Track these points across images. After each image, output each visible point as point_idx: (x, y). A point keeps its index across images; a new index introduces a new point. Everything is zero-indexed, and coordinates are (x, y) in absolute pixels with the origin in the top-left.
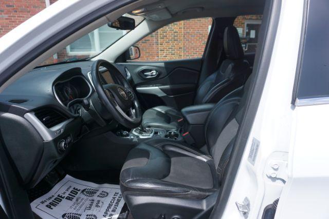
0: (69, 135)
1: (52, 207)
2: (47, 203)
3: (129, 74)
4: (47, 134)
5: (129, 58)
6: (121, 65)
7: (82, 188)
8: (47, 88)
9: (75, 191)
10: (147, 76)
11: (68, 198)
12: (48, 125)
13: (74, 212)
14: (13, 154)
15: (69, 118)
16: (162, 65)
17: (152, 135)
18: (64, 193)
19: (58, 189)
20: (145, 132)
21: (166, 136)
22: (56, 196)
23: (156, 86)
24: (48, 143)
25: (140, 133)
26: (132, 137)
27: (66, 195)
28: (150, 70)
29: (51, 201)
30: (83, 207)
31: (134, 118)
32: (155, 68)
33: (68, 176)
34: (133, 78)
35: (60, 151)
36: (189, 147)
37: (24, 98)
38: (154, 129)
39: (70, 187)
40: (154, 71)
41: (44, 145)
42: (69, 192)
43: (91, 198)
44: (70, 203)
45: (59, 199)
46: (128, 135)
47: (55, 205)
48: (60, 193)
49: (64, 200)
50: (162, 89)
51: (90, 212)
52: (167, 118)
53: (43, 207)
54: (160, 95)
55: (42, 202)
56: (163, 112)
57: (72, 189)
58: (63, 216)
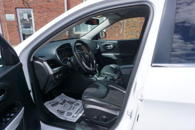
0: (61, 73)
1: (53, 106)
2: (51, 104)
3: (98, 46)
4: (51, 71)
5: (100, 38)
6: (95, 41)
7: (68, 100)
8: (54, 52)
9: (65, 101)
10: (108, 47)
11: (61, 104)
12: (52, 67)
13: (63, 110)
14: (38, 78)
15: (62, 65)
16: (116, 42)
17: (103, 78)
18: (60, 101)
19: (57, 99)
20: (101, 76)
21: (111, 80)
22: (56, 102)
23: (112, 53)
24: (51, 75)
25: (98, 77)
26: (93, 78)
27: (60, 102)
28: (110, 45)
29: (53, 103)
30: (67, 109)
31: (92, 68)
32: (112, 44)
33: (63, 94)
34: (101, 48)
35: (56, 79)
36: (121, 86)
37: (44, 56)
38: (105, 76)
40: (112, 45)
41: (49, 76)
42: (62, 101)
43: (71, 105)
44: (62, 106)
45: (57, 103)
46: (92, 77)
47: (55, 106)
48: (58, 101)
49: (59, 104)
50: (115, 55)
51: (69, 111)
52: (115, 71)
53: (50, 105)
54: (114, 58)
55: (50, 103)
56: (114, 67)
57: (63, 100)
58: (58, 111)
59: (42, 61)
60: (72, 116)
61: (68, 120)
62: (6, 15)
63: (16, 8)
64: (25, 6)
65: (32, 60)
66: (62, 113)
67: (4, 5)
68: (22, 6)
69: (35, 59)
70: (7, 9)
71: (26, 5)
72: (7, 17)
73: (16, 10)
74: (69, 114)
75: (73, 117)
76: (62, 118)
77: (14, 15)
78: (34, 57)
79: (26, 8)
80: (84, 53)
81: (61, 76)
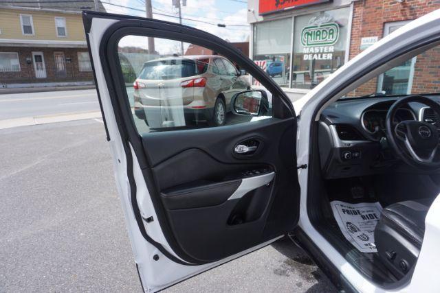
0: (358, 152)
2: (344, 208)
4: (337, 142)
9: (372, 217)
11: (363, 217)
12: (341, 137)
13: (358, 227)
18: (364, 212)
19: (362, 207)
22: (356, 210)
24: (336, 148)
27: (363, 214)
29: (349, 209)
30: (367, 229)
33: (378, 203)
35: (343, 158)
37: (336, 115)
39: (372, 211)
41: (333, 149)
42: (367, 213)
44: (361, 220)
45: (356, 213)
47: (349, 214)
48: (361, 210)
49: (359, 216)
51: (367, 234)
53: (340, 208)
55: (342, 206)
57: (372, 213)
58: (348, 223)
59: (329, 124)
60: (367, 242)
61: (354, 244)
63: (384, 23)
64: (405, 15)
65: (317, 119)
66: (353, 229)
68: (400, 17)
69: (322, 118)
70: (367, 27)
71: (408, 14)
73: (384, 26)
74: (364, 238)
75: (366, 245)
76: (348, 237)
77: (376, 38)
78: (321, 115)
79: (407, 20)
80: (420, 124)
81: (358, 157)
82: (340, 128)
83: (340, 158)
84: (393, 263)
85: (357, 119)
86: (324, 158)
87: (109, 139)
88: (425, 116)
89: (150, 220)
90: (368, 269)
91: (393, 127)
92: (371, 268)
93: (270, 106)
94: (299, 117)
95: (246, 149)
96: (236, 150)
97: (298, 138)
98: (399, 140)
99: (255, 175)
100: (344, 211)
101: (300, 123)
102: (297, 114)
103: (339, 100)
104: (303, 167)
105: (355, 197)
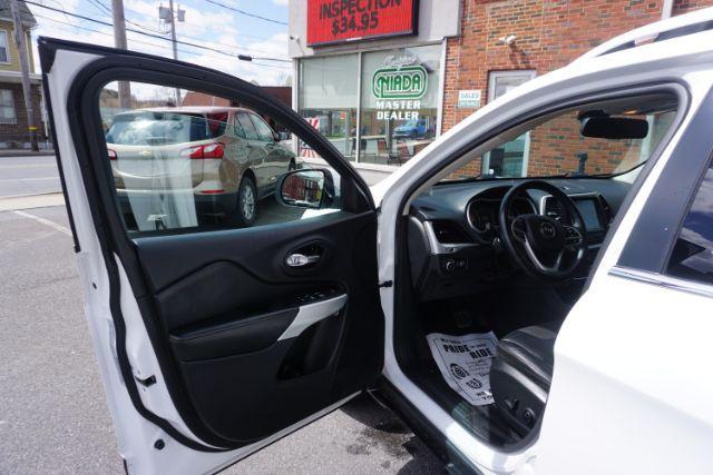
0: (465, 259)
1: (449, 350)
2: (445, 343)
4: (435, 247)
8: (461, 203)
9: (484, 353)
11: (473, 355)
13: (467, 369)
15: (473, 242)
18: (473, 347)
19: (470, 340)
22: (462, 344)
24: (434, 255)
27: (473, 350)
29: (453, 345)
30: (479, 371)
31: (555, 269)
33: (491, 333)
35: (443, 270)
39: (484, 345)
42: (477, 349)
44: (472, 360)
45: (463, 349)
47: (452, 349)
48: (469, 344)
49: (467, 353)
51: (479, 378)
53: (440, 344)
55: (443, 340)
57: (484, 348)
58: (452, 365)
59: (423, 220)
60: (479, 391)
61: (461, 393)
62: (461, 92)
63: (489, 71)
64: (516, 63)
65: (405, 212)
66: (460, 373)
67: (461, 66)
68: (509, 64)
69: (413, 211)
70: (467, 76)
71: (519, 62)
72: (460, 99)
73: (488, 76)
74: (476, 384)
75: (479, 394)
76: (452, 385)
77: (479, 92)
78: (412, 207)
79: (518, 69)
80: (541, 219)
81: (464, 267)
82: (437, 225)
83: (439, 271)
84: (514, 414)
85: (461, 213)
86: (417, 270)
87: (78, 249)
88: (547, 209)
89: (150, 381)
90: (484, 428)
91: (508, 223)
92: (487, 425)
93: (338, 193)
94: (379, 209)
95: (304, 260)
96: (289, 262)
97: (379, 241)
98: (517, 242)
99: (318, 299)
100: (446, 348)
101: (381, 219)
102: (377, 205)
103: (439, 184)
104: (387, 284)
105: (461, 327)
